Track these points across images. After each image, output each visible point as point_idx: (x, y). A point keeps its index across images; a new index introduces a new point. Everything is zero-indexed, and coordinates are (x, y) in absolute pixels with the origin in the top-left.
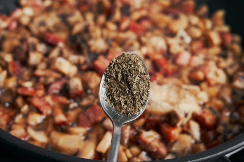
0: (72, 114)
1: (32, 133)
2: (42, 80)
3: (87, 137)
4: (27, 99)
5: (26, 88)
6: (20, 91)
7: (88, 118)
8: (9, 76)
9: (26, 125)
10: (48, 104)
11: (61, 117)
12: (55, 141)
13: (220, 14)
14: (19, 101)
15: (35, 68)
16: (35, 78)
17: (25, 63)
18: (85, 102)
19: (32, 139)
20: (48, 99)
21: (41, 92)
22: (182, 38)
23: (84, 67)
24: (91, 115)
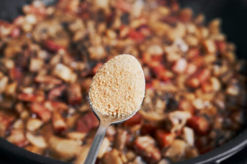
0: (71, 120)
1: (31, 138)
2: (42, 86)
3: (84, 142)
4: (27, 105)
5: (26, 95)
6: (20, 97)
7: (86, 123)
8: (10, 82)
9: (25, 130)
10: (47, 110)
11: (59, 123)
12: (53, 146)
13: (216, 23)
14: (19, 107)
15: (36, 74)
16: (36, 84)
17: (26, 69)
18: (84, 108)
19: (30, 145)
20: (48, 105)
21: (40, 99)
22: (179, 46)
23: (84, 74)
24: (89, 121)
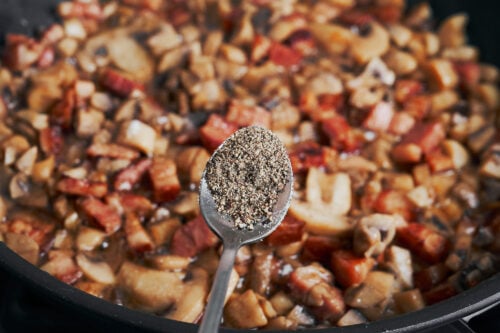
0: (161, 231)
1: (85, 265)
2: (102, 164)
3: (189, 276)
4: (75, 201)
5: (74, 181)
6: (63, 186)
7: (192, 239)
8: (42, 157)
9: (75, 252)
10: (113, 211)
11: (140, 237)
12: (129, 282)
13: (458, 21)
14: (61, 206)
15: (89, 140)
16: (92, 161)
17: (69, 130)
18: (184, 208)
19: (86, 279)
20: (115, 202)
21: (101, 190)
22: (377, 75)
23: (183, 138)
24: (197, 233)
